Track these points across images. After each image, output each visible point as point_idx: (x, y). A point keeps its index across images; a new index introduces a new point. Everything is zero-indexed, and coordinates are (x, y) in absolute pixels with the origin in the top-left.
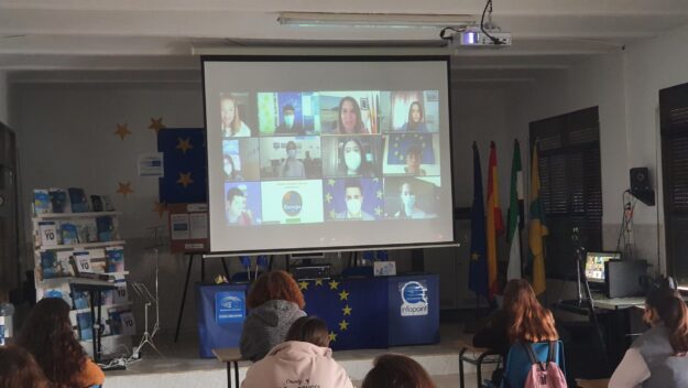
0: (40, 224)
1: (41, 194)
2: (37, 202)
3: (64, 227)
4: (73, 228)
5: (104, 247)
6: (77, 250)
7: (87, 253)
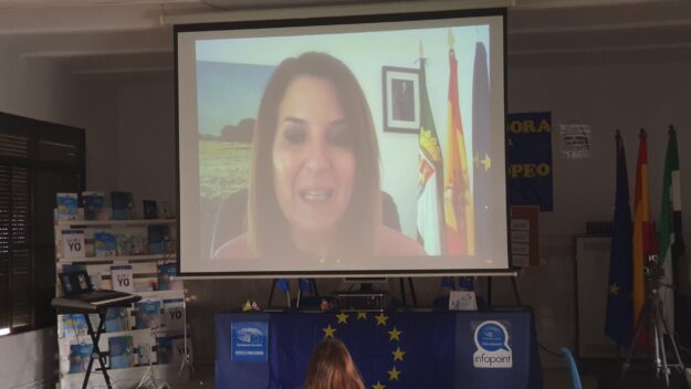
0: (64, 232)
1: (67, 198)
2: (61, 207)
3: (98, 236)
4: (112, 238)
5: (156, 260)
6: (116, 263)
7: (129, 267)
